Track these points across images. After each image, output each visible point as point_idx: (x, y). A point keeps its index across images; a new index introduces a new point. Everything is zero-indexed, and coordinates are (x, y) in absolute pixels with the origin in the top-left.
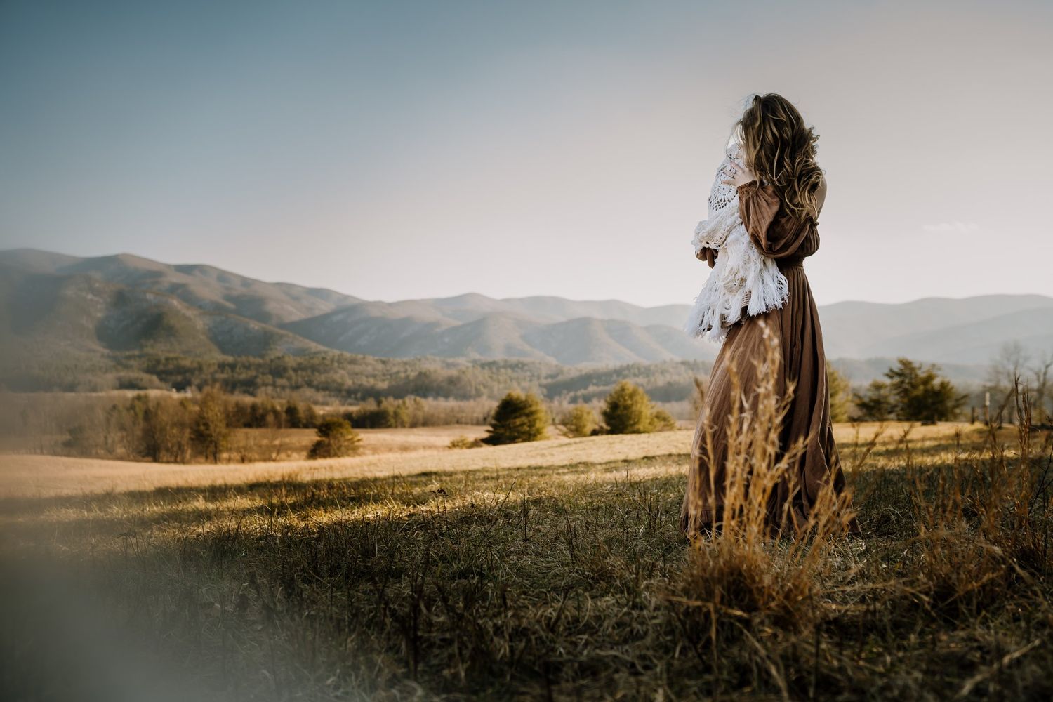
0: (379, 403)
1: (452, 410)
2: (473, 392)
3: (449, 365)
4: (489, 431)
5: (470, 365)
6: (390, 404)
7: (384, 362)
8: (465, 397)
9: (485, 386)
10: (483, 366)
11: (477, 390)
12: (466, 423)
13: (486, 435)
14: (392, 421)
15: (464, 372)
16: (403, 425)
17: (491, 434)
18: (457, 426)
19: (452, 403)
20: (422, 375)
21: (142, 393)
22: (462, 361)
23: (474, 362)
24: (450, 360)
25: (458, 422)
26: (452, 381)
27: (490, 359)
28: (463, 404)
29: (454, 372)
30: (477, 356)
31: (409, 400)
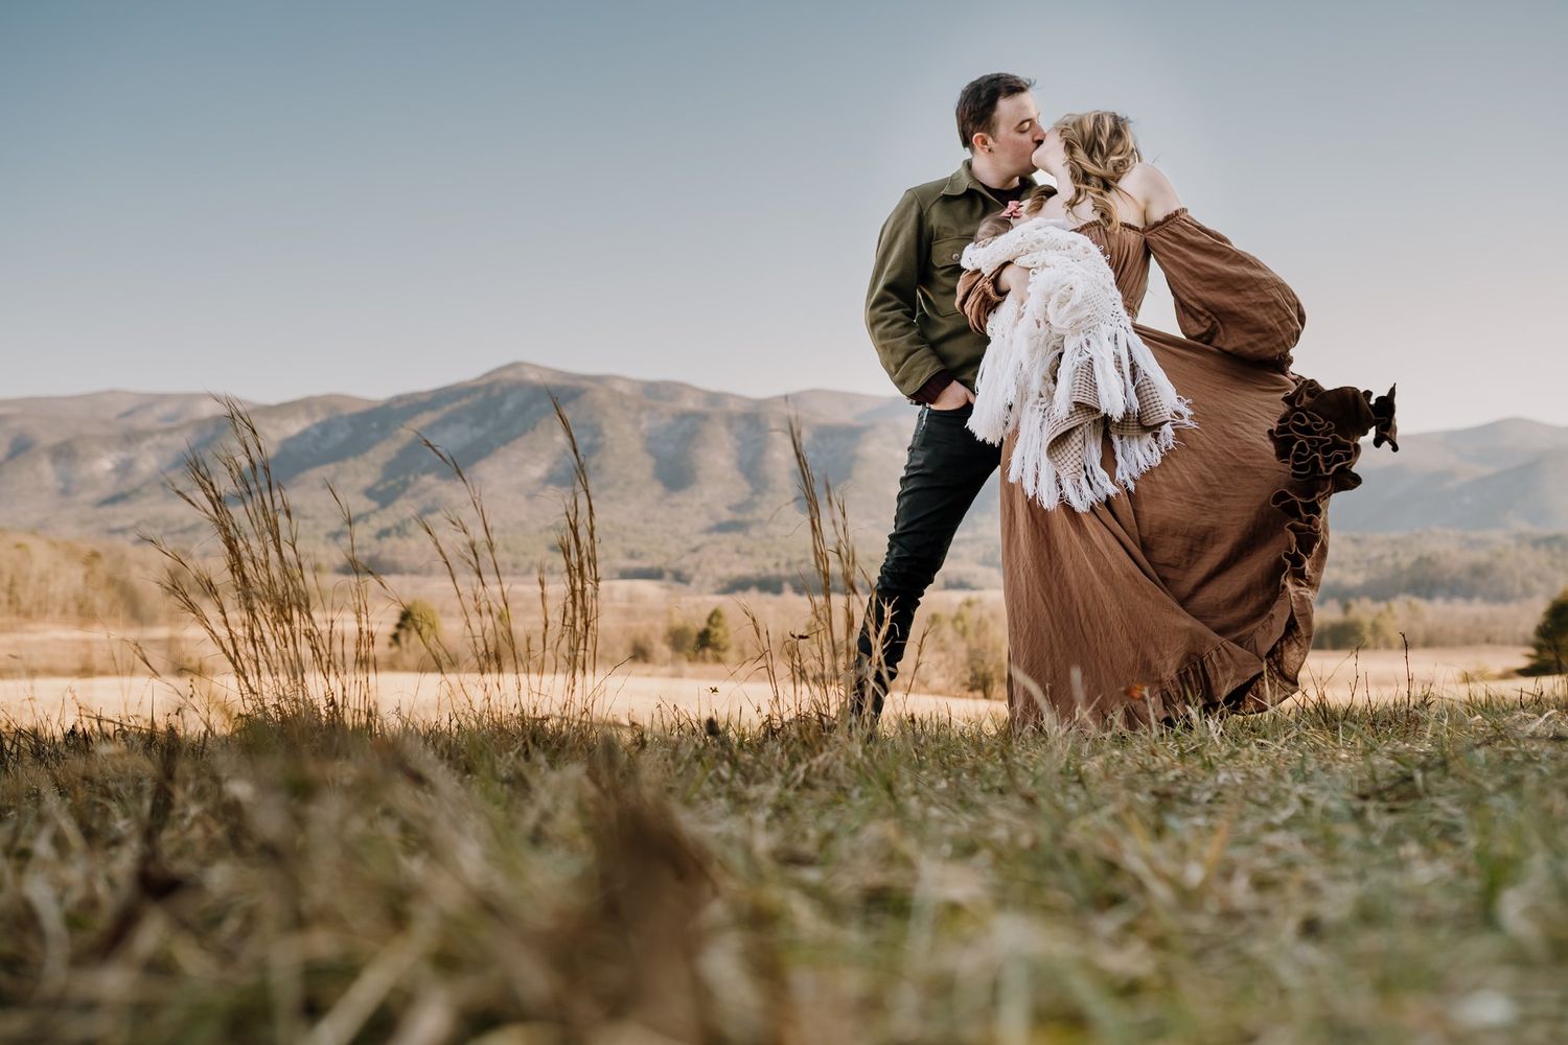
0: (1346, 608)
1: (1478, 620)
2: (1518, 589)
3: (1472, 544)
4: (1530, 656)
5: (1512, 542)
6: (1364, 611)
7: (1356, 541)
8: (1503, 597)
9: (1539, 578)
10: (1536, 543)
11: (1525, 585)
12: (1504, 643)
13: (1524, 663)
14: (1369, 639)
15: (1499, 555)
16: (1388, 645)
17: (1534, 661)
18: (1486, 647)
19: (1478, 608)
20: (1423, 561)
21: (974, 595)
22: (1496, 535)
23: (1520, 538)
24: (1474, 535)
25: (1488, 641)
26: (1477, 571)
27: (1549, 531)
28: (1498, 609)
29: (1481, 556)
30: (1524, 526)
31: (1399, 605)
